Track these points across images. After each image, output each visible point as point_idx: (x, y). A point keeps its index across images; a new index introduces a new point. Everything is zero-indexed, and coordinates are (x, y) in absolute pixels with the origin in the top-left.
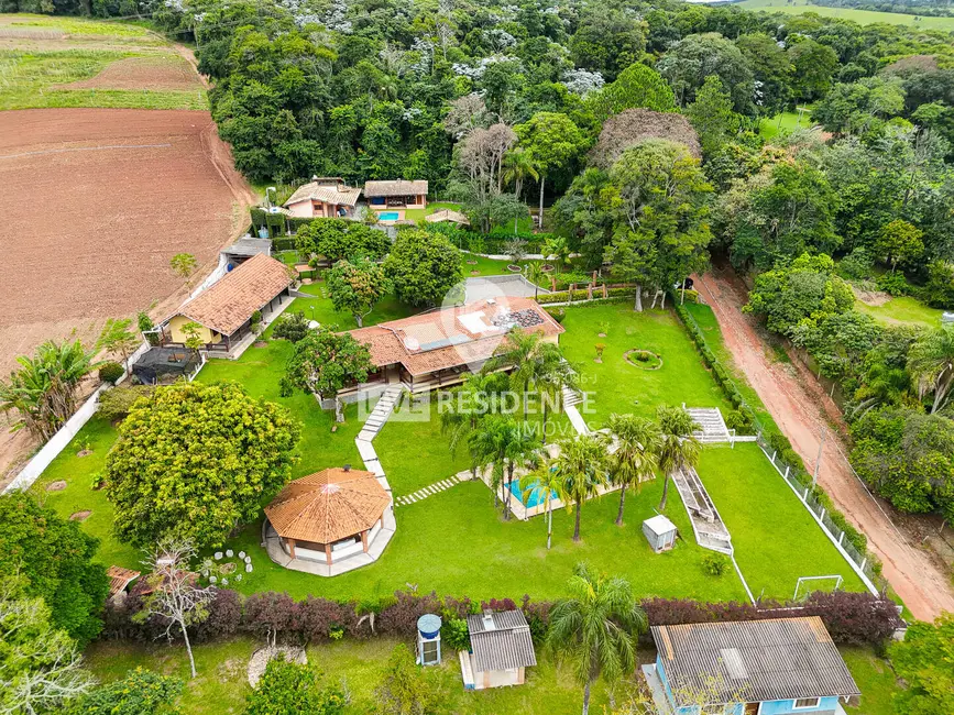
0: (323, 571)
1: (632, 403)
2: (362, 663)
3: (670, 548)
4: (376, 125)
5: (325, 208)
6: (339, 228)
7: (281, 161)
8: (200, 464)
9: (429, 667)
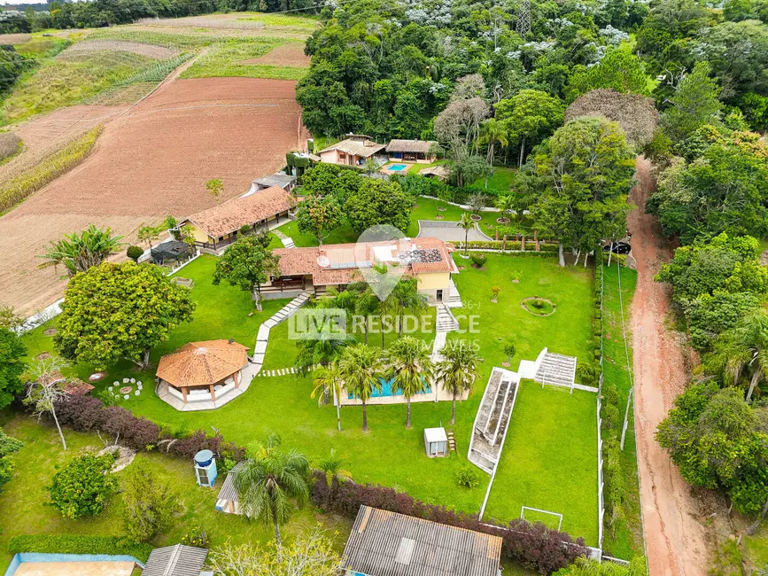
0: (180, 407)
1: (496, 339)
2: (165, 472)
3: (442, 456)
4: (405, 96)
5: (347, 157)
6: (334, 173)
7: (333, 121)
8: (94, 313)
9: (203, 488)
